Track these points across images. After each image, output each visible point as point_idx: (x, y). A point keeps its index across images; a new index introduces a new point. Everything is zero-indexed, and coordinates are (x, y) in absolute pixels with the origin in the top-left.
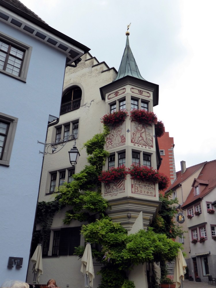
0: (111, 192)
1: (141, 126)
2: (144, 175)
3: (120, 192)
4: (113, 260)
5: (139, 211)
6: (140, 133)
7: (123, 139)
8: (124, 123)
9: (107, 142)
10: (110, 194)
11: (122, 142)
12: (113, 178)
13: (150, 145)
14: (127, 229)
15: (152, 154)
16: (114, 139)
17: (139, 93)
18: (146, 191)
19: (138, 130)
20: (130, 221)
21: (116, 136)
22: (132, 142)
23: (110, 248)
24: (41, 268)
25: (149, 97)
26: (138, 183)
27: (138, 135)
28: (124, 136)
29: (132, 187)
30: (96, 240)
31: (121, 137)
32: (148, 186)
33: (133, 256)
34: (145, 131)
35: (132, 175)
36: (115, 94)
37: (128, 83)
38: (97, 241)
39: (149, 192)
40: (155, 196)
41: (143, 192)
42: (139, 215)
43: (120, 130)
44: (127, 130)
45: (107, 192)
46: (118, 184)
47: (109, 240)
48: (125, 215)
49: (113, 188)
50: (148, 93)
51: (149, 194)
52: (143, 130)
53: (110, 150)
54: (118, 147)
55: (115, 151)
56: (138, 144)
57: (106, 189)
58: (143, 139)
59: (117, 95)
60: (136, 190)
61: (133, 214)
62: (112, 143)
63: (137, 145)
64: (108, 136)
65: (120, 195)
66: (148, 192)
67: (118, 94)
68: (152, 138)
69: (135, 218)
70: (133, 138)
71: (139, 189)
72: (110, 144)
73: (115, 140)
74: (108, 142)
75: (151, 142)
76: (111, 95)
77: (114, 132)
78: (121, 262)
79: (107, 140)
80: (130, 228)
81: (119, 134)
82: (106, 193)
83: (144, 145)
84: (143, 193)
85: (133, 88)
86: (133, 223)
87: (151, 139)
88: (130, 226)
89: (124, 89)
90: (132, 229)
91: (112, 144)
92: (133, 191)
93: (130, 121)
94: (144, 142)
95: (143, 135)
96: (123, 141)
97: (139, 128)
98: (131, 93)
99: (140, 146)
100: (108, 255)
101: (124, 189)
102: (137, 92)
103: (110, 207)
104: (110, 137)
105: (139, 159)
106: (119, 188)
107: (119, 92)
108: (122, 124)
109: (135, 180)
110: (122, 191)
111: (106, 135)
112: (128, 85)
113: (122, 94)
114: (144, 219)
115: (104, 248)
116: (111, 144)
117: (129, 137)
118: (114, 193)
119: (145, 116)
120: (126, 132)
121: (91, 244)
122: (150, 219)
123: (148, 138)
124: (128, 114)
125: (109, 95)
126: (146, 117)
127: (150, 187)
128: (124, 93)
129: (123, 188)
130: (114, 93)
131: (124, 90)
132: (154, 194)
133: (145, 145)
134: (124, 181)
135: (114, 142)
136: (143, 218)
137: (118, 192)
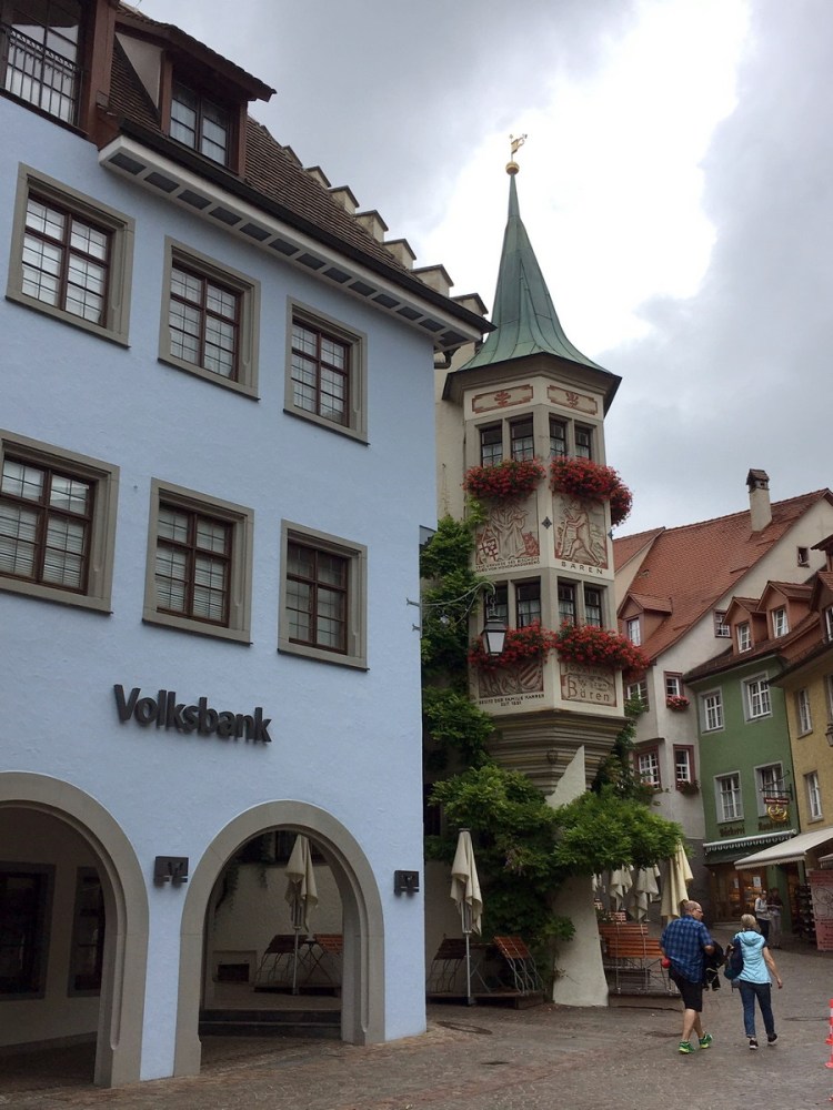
0: (502, 695)
1: (577, 505)
2: (595, 653)
3: (531, 694)
4: (528, 869)
5: (577, 746)
6: (574, 529)
7: (533, 548)
8: (533, 496)
9: (481, 546)
10: (498, 698)
11: (527, 553)
12: (514, 660)
13: (601, 560)
14: (544, 789)
15: (606, 587)
16: (502, 542)
17: (568, 403)
18: (596, 692)
19: (571, 520)
20: (554, 770)
21: (507, 533)
22: (557, 556)
23: (516, 841)
24: (314, 893)
25: (593, 413)
26: (575, 672)
27: (571, 534)
28: (535, 535)
29: (563, 684)
30: (481, 822)
31: (524, 537)
32: (599, 678)
33: (584, 857)
34: (587, 521)
35: (560, 651)
36: (496, 399)
37: (542, 372)
38: (485, 823)
39: (602, 694)
40: (615, 705)
41: (588, 695)
42: (576, 756)
43: (520, 517)
44: (542, 520)
45: (487, 694)
46: (522, 671)
47: (513, 820)
48: (541, 754)
49: (507, 683)
50: (592, 399)
51: (602, 701)
52: (583, 517)
53: (489, 573)
54: (516, 569)
55: (509, 578)
56: (571, 560)
57: (485, 684)
58: (584, 546)
59: (503, 404)
60: (573, 692)
61: (562, 754)
62: (495, 551)
63: (569, 563)
64: (481, 530)
65: (529, 705)
66: (598, 696)
67: (509, 401)
68: (605, 542)
69: (567, 762)
70: (560, 544)
71: (579, 688)
72: (491, 553)
73: (506, 543)
74: (484, 548)
75: (603, 552)
76: (484, 398)
77: (502, 519)
78: (547, 873)
79: (478, 542)
80: (553, 789)
81: (519, 530)
82: (485, 696)
83: (585, 563)
84: (588, 698)
85: (552, 388)
86: (560, 776)
87: (603, 545)
88: (553, 783)
89: (527, 387)
90: (557, 790)
91: (497, 557)
92: (566, 694)
93: (550, 493)
94: (584, 555)
95: (584, 534)
96: (531, 551)
97: (573, 513)
98: (548, 402)
99: (577, 565)
100: (518, 858)
101: (542, 689)
102: (562, 397)
103: (499, 733)
104: (490, 534)
105: (574, 602)
106: (526, 684)
107: (510, 393)
108: (525, 500)
109: (569, 664)
110: (534, 694)
111: (476, 526)
112: (540, 378)
113: (520, 402)
114: (587, 765)
115: (502, 840)
116: (494, 555)
117: (548, 539)
118: (510, 697)
119: (594, 481)
120: (542, 527)
121: (470, 832)
122: (599, 765)
123: (595, 541)
124: (544, 473)
125: (478, 397)
126: (594, 484)
127: (602, 683)
128: (527, 400)
129: (539, 686)
130: (495, 396)
131: (527, 393)
132: (612, 701)
133: (589, 564)
134: (541, 666)
135: (501, 552)
136: (586, 763)
137: (524, 695)
